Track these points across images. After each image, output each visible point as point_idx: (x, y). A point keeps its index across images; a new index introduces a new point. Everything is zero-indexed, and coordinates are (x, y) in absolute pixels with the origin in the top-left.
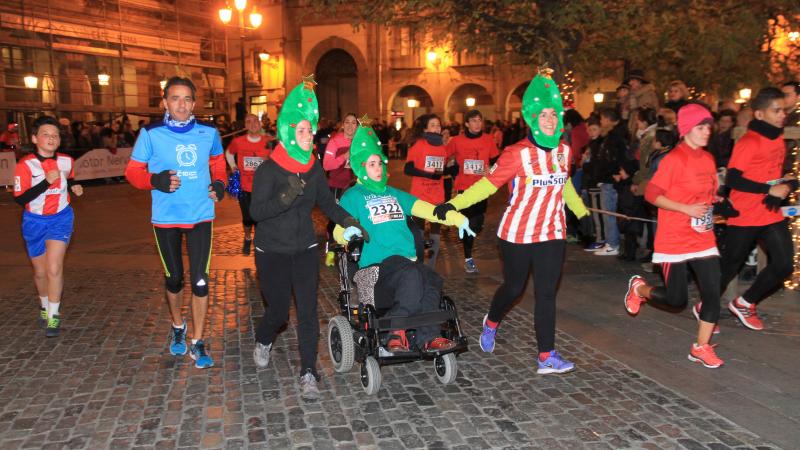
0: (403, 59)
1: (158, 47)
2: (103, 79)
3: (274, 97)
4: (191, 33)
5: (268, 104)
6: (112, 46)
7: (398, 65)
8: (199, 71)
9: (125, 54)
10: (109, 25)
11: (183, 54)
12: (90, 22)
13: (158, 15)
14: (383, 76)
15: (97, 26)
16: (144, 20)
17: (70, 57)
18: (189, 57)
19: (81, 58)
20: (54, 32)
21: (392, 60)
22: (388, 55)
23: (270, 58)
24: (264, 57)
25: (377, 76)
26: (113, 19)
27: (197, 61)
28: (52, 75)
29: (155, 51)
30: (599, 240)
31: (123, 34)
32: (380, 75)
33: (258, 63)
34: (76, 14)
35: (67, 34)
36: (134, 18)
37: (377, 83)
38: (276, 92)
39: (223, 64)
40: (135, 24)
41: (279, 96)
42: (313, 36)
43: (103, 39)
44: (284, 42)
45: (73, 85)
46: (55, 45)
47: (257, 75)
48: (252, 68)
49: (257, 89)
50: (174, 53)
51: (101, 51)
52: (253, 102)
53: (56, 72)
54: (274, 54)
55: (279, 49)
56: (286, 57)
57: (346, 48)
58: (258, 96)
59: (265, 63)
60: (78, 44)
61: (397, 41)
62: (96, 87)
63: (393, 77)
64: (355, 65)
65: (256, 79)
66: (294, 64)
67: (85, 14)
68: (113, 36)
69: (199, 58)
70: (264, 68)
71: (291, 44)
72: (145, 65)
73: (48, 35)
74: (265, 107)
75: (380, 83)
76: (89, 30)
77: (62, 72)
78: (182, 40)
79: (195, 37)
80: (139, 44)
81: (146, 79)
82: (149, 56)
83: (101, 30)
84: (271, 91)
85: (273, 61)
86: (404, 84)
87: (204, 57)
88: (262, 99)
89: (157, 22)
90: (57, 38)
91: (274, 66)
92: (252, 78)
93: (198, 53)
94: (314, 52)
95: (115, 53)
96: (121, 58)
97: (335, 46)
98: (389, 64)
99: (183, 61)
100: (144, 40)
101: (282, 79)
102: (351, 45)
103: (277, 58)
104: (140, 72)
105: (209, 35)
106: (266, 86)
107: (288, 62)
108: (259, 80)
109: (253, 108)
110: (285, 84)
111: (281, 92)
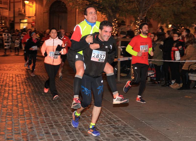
3: (31, 20)
5: (28, 23)
14: (78, 13)
23: (29, 3)
24: (27, 2)
25: (76, 13)
32: (77, 13)
33: (24, 5)
37: (76, 16)
38: (31, 18)
39: (7, 6)
41: (33, 20)
47: (23, 10)
48: (22, 7)
49: (22, 16)
52: (21, 22)
56: (36, 3)
58: (24, 19)
59: (27, 5)
64: (66, 8)
65: (23, 12)
66: (40, 6)
70: (27, 7)
74: (26, 24)
75: (77, 16)
84: (29, 17)
85: (31, 4)
88: (26, 21)
91: (31, 7)
92: (21, 11)
101: (34, 12)
103: (33, 3)
106: (27, 15)
107: (37, 5)
108: (25, 12)
109: (22, 25)
110: (35, 15)
111: (34, 18)
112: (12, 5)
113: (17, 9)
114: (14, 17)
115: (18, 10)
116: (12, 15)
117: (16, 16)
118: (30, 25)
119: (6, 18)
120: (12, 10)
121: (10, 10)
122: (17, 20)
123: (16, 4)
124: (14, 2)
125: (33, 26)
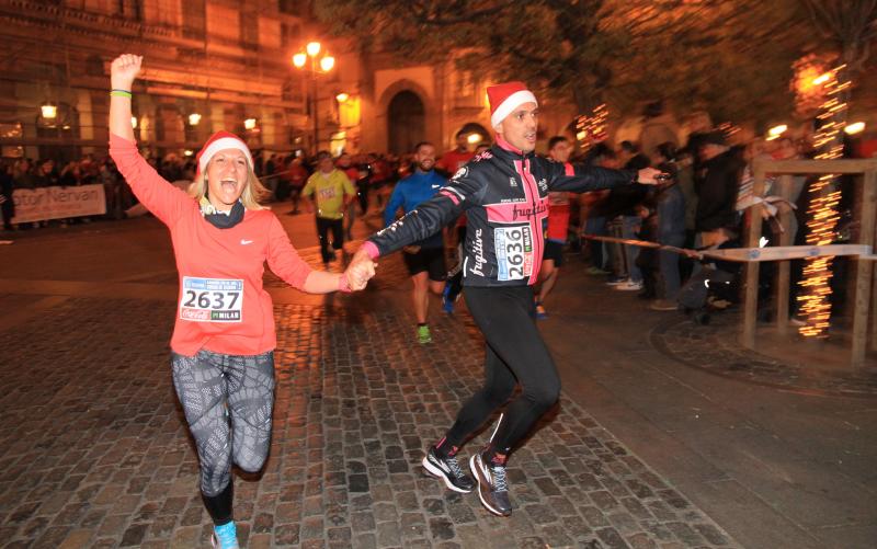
0: (465, 99)
1: (242, 89)
2: (195, 119)
3: (352, 134)
4: (273, 76)
5: (347, 139)
6: (201, 89)
7: (461, 105)
8: (279, 110)
9: (213, 96)
10: (198, 70)
11: (266, 96)
12: (182, 68)
13: (242, 61)
14: (447, 114)
15: (190, 73)
16: (232, 65)
17: (165, 100)
18: (270, 99)
19: (174, 101)
20: (148, 78)
21: (457, 99)
22: (452, 95)
23: (347, 99)
24: (342, 98)
25: (442, 114)
26: (202, 66)
27: (278, 102)
28: (149, 117)
29: (241, 94)
30: (622, 273)
31: (212, 79)
32: (444, 113)
33: (337, 104)
34: (170, 62)
35: (161, 80)
36: (221, 64)
37: (441, 120)
38: (353, 129)
40: (223, 70)
41: (356, 133)
42: (386, 78)
43: (193, 83)
44: (360, 85)
45: (167, 124)
46: (150, 90)
47: (335, 114)
48: (332, 108)
49: (334, 127)
50: (257, 95)
51: (191, 94)
52: (333, 138)
53: (153, 113)
54: (352, 96)
55: (355, 91)
56: (362, 98)
57: (415, 89)
58: (337, 132)
59: (343, 103)
60: (172, 88)
61: (460, 84)
62: (188, 127)
63: (458, 115)
64: (421, 104)
65: (335, 118)
66: (369, 103)
67: (178, 62)
68: (203, 81)
69: (280, 99)
70: (343, 108)
71: (366, 87)
72: (231, 106)
73: (144, 81)
74: (343, 142)
75: (445, 121)
76: (182, 75)
77: (158, 114)
78: (264, 83)
79: (275, 81)
80: (227, 88)
81: (232, 118)
82: (234, 98)
83: (192, 76)
84: (348, 128)
85: (350, 102)
86: (467, 121)
87: (284, 98)
88: (341, 135)
89: (242, 67)
90: (152, 83)
91: (351, 106)
92: (332, 118)
93: (279, 94)
94: (387, 92)
95: (203, 95)
96: (207, 100)
97: (405, 87)
98: (453, 105)
99: (264, 102)
100: (231, 84)
101: (358, 118)
102: (419, 87)
103: (354, 99)
104: (227, 112)
105: (289, 79)
106: (343, 124)
107: (364, 101)
108: (338, 118)
109: (333, 143)
110: (361, 122)
111: (358, 129)
112: (312, 105)
113: (322, 114)
114: (316, 130)
115: (325, 116)
116: (312, 127)
117: (320, 126)
118: (351, 144)
119: (299, 133)
120: (313, 115)
121: (309, 113)
122: (322, 135)
123: (320, 103)
124: (316, 101)
125: (356, 145)
